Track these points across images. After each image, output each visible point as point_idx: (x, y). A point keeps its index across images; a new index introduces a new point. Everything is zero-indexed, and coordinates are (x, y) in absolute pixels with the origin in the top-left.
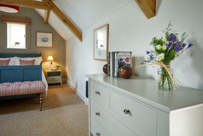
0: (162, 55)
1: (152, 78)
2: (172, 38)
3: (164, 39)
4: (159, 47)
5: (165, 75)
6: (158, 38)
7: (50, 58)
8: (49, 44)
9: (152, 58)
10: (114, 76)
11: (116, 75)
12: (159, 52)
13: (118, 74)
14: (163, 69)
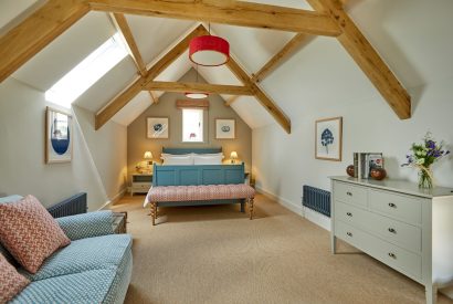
0: (423, 160)
1: (406, 180)
2: (430, 144)
3: (424, 145)
4: (419, 153)
5: (425, 176)
6: (417, 145)
7: (234, 154)
8: (231, 135)
9: (410, 161)
10: (363, 178)
11: (366, 176)
12: (420, 157)
13: (370, 175)
14: (424, 171)
